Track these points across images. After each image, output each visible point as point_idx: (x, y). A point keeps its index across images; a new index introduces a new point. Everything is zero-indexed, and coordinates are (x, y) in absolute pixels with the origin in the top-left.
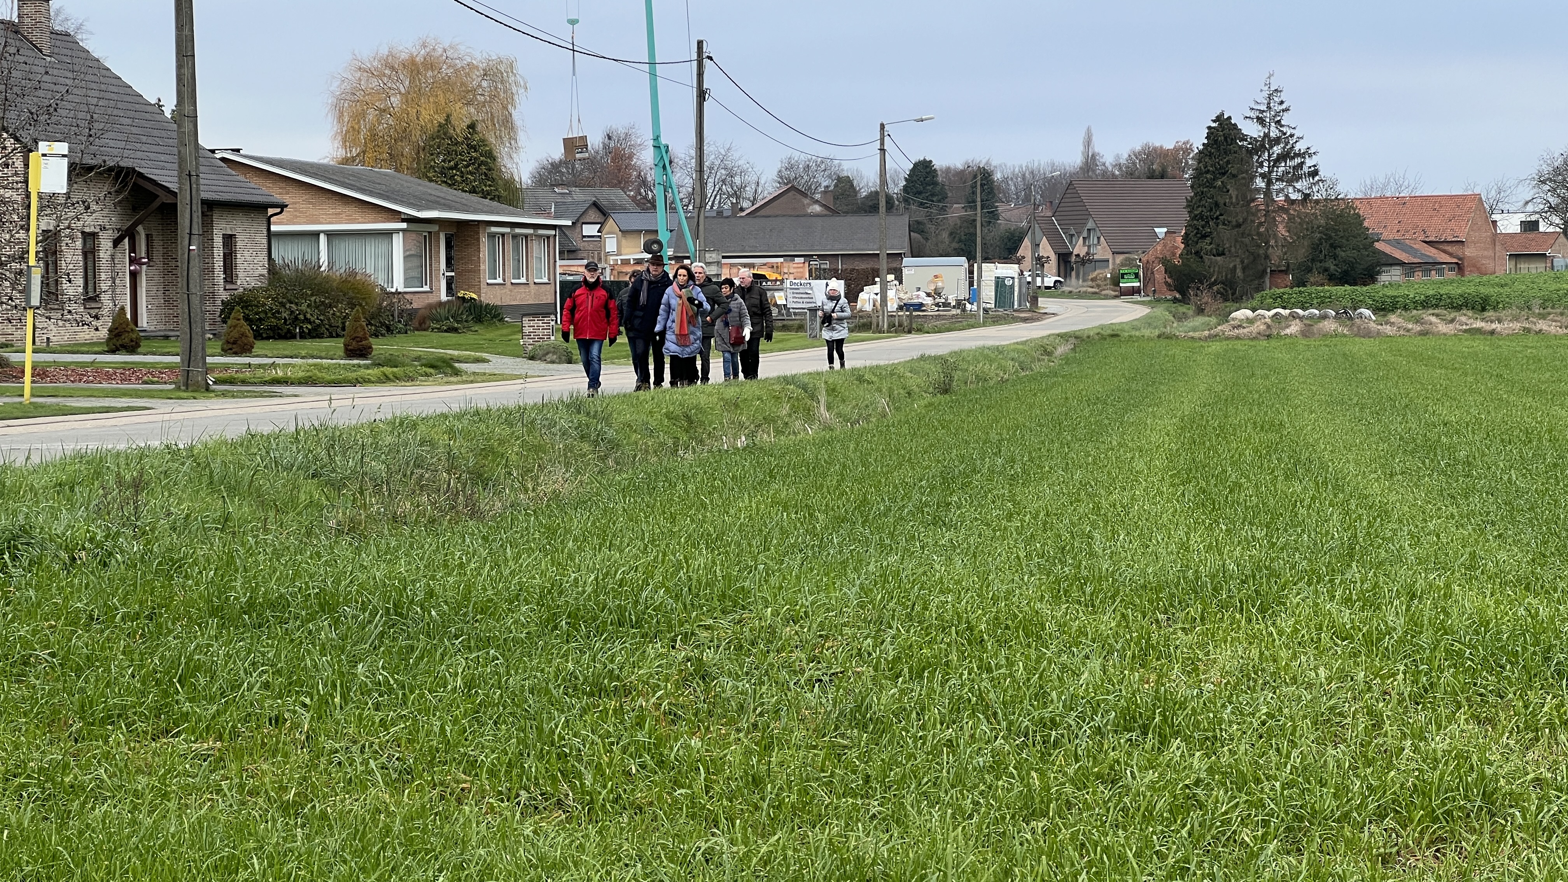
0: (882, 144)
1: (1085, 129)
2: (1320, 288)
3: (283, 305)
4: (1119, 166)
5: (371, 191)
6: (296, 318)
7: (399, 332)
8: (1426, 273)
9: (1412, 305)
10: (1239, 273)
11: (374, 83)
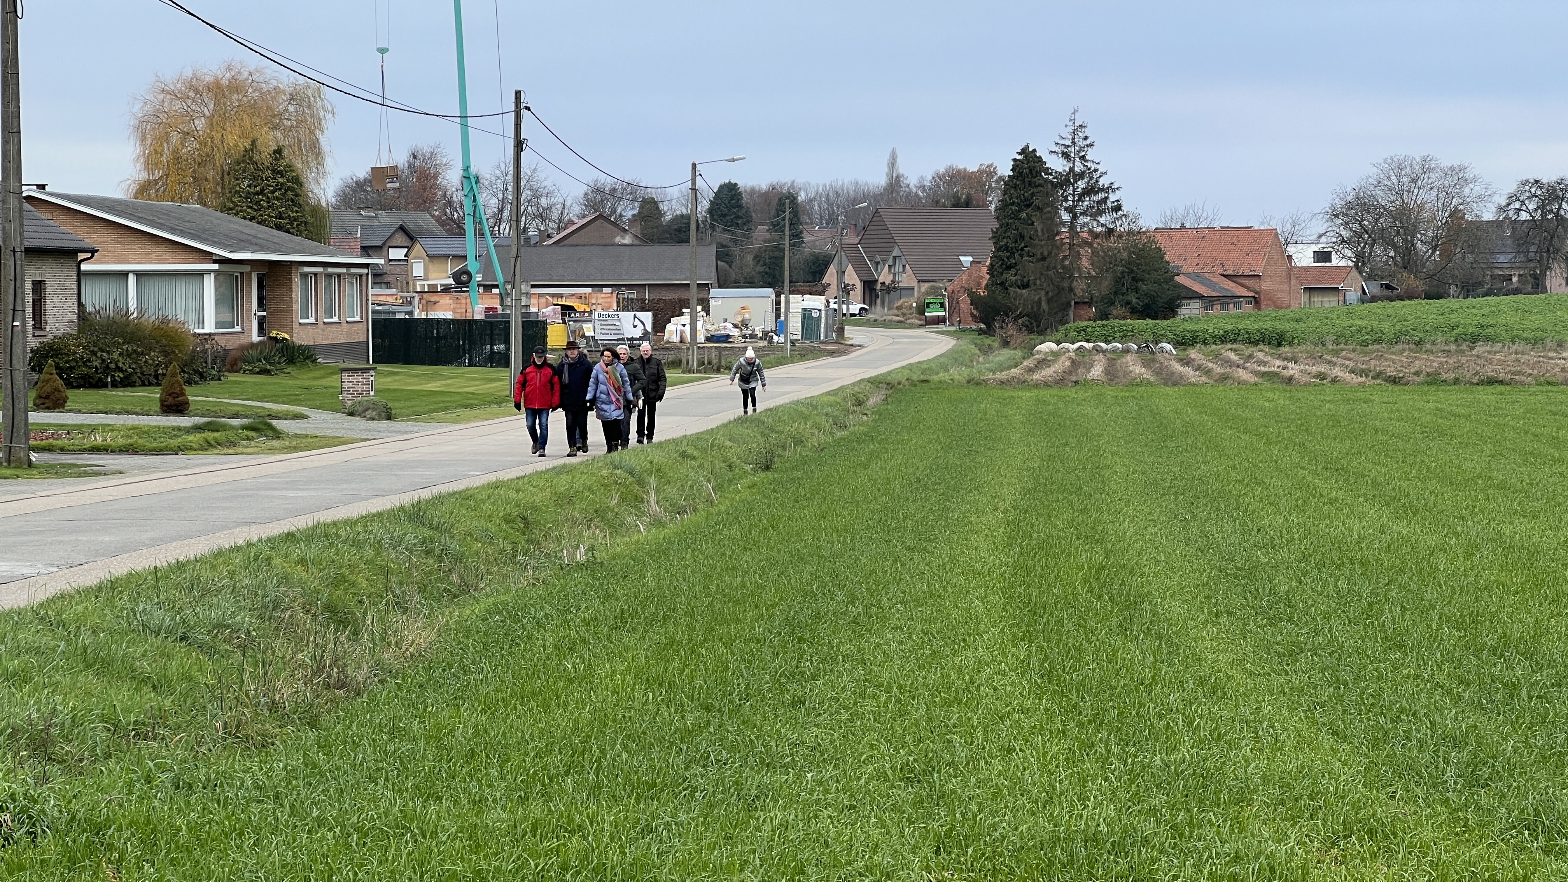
0: (694, 183)
1: (890, 151)
2: (1122, 322)
3: (94, 353)
4: (922, 187)
5: (181, 231)
6: (107, 367)
7: (212, 379)
8: (1224, 306)
9: (1211, 340)
10: (1044, 306)
11: (178, 105)
